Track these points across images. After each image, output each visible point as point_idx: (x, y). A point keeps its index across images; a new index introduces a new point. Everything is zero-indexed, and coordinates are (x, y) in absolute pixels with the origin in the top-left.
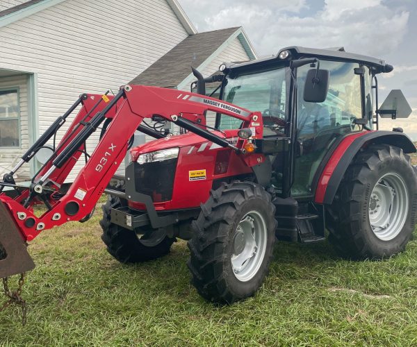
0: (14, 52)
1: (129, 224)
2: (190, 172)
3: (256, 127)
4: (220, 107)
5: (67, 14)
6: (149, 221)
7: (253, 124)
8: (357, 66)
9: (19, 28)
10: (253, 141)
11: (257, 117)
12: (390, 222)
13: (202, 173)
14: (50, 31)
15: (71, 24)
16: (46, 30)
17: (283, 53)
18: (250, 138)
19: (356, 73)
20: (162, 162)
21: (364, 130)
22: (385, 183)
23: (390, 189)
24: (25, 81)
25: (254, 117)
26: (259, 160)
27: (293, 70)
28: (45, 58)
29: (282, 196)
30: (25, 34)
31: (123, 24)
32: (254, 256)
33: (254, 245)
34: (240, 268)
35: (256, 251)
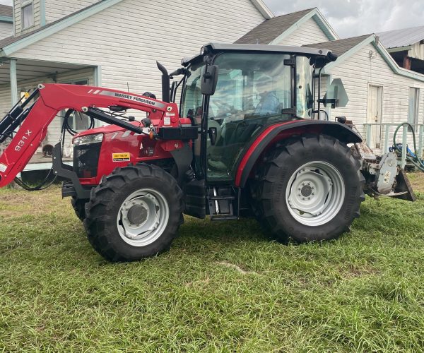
0: (78, 48)
2: (114, 154)
3: (170, 117)
4: (132, 99)
5: (131, 10)
7: (167, 114)
8: (288, 57)
9: (84, 27)
11: (171, 108)
12: (324, 211)
13: (126, 156)
14: (113, 27)
15: (134, 19)
16: (109, 27)
19: (285, 64)
22: (321, 172)
23: (327, 178)
24: (90, 73)
26: (176, 146)
28: (108, 51)
30: (90, 32)
31: (189, 15)
32: (155, 229)
33: (156, 220)
34: (134, 235)
35: (158, 226)
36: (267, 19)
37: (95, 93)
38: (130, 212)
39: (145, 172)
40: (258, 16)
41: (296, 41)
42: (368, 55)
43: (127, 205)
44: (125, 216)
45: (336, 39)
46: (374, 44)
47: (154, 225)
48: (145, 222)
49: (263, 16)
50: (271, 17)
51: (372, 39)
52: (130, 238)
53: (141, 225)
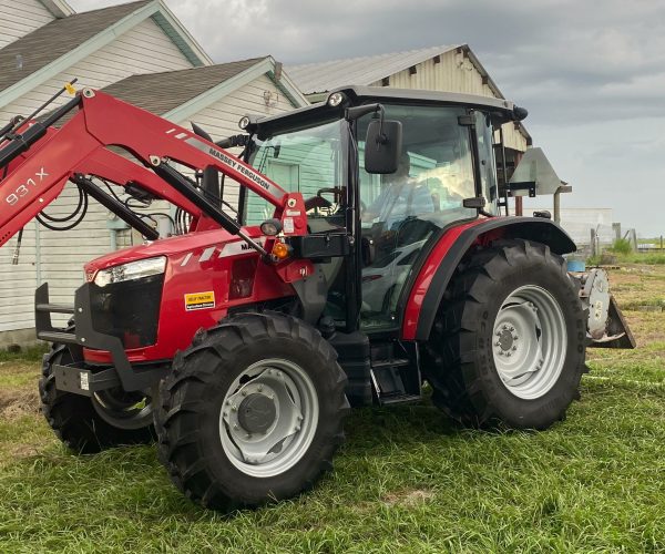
1: (85, 386)
2: (187, 296)
3: (294, 218)
4: (235, 168)
6: (119, 380)
10: (287, 239)
11: (294, 201)
13: (209, 297)
17: (334, 96)
18: (281, 234)
20: (137, 281)
21: (481, 216)
25: (290, 201)
26: (303, 272)
27: (351, 124)
29: (346, 330)
32: (298, 432)
33: (296, 414)
34: (262, 454)
35: (302, 425)
36: (59, 18)
37: (179, 136)
38: (241, 413)
39: (254, 329)
40: (37, 11)
41: (118, 66)
42: (263, 101)
43: (231, 402)
44: (234, 424)
45: (207, 64)
46: (273, 77)
47: (294, 424)
48: (275, 424)
49: (48, 10)
50: (68, 14)
51: (267, 67)
52: (255, 464)
53: (270, 432)
